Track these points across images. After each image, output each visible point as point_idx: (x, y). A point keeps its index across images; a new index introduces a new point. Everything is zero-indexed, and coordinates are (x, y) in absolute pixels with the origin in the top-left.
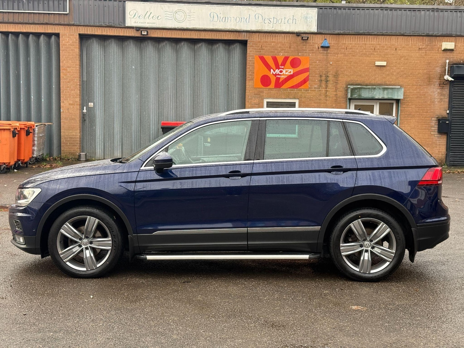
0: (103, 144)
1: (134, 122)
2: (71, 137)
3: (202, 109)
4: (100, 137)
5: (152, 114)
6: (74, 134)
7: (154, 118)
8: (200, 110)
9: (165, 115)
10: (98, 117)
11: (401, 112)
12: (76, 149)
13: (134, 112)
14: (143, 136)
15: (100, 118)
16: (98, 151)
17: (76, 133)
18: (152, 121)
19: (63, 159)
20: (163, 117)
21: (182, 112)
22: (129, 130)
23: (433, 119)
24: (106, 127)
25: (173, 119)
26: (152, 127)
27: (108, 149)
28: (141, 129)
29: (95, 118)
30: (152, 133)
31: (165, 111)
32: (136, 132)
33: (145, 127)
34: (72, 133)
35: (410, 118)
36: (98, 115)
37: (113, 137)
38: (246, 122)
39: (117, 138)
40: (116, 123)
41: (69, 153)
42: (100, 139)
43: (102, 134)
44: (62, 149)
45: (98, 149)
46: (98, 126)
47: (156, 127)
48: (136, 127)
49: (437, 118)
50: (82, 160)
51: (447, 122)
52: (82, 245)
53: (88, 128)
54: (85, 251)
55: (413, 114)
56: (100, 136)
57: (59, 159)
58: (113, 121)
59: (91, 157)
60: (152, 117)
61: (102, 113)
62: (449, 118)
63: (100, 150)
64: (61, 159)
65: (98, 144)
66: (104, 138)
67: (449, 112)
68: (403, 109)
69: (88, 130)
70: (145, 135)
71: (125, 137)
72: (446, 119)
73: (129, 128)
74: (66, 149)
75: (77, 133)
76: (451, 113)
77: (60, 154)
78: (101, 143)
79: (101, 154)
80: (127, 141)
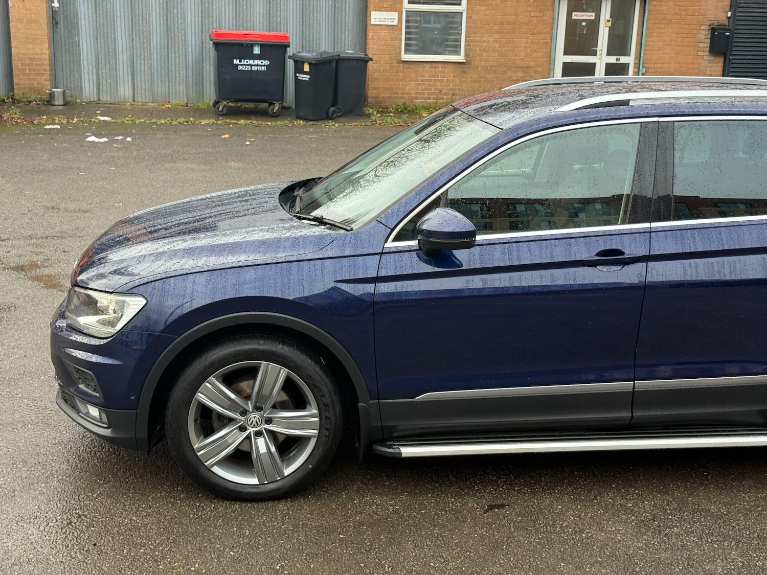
0: (94, 71)
1: (155, 29)
2: (32, 56)
3: (287, 5)
4: (90, 58)
5: (189, 13)
6: (38, 51)
7: (193, 20)
8: (282, 7)
9: (214, 15)
10: (83, 17)
11: (648, 15)
12: (44, 82)
13: (154, 8)
14: (173, 57)
15: (87, 20)
16: (87, 84)
17: (41, 49)
18: (189, 28)
19: (19, 101)
20: (211, 20)
21: (249, 10)
22: (145, 45)
23: (703, 27)
24: (99, 38)
25: (231, 22)
26: (190, 39)
27: (106, 81)
28: (168, 43)
29: (78, 21)
30: (190, 50)
31: (214, 7)
32: (159, 47)
33: (177, 39)
34: (33, 49)
35: (663, 26)
36: (83, 13)
37: (116, 58)
38: (628, 127)
39: (123, 58)
40: (119, 29)
41: (31, 89)
42: (90, 61)
43: (93, 52)
44: (16, 81)
45: (87, 80)
46: (84, 35)
47: (197, 38)
48: (159, 38)
49: (710, 25)
50: (56, 103)
51: (726, 34)
52: (248, 427)
53: (63, 39)
54: (255, 439)
55: (670, 17)
56: (90, 56)
57: (10, 100)
58: (114, 25)
59: (72, 96)
60: (189, 19)
61: (90, 10)
62: (731, 27)
63: (91, 84)
64: (14, 101)
65: (86, 71)
66: (97, 59)
67: (732, 14)
68: (653, 8)
69: (63, 43)
70: (177, 55)
71: (138, 58)
72: (724, 27)
73: (145, 41)
74: (22, 82)
75: (43, 50)
76: (734, 19)
77: (12, 90)
78: (90, 68)
79: (92, 92)
80: (143, 66)
